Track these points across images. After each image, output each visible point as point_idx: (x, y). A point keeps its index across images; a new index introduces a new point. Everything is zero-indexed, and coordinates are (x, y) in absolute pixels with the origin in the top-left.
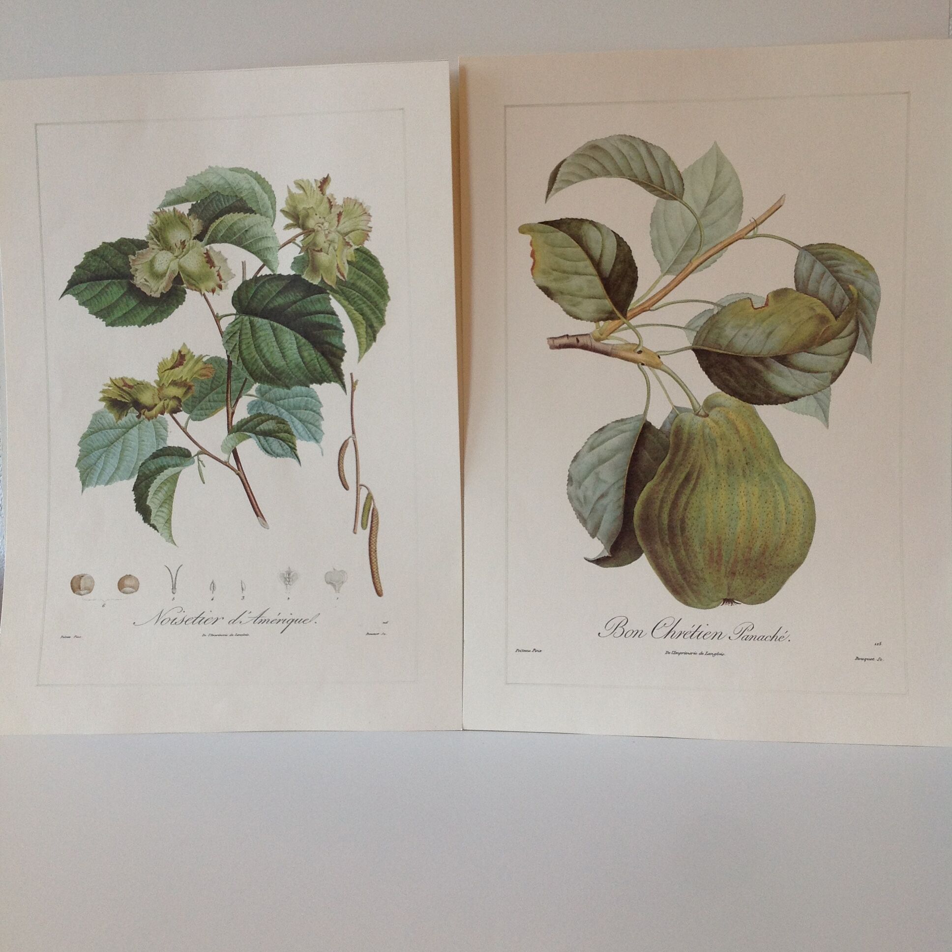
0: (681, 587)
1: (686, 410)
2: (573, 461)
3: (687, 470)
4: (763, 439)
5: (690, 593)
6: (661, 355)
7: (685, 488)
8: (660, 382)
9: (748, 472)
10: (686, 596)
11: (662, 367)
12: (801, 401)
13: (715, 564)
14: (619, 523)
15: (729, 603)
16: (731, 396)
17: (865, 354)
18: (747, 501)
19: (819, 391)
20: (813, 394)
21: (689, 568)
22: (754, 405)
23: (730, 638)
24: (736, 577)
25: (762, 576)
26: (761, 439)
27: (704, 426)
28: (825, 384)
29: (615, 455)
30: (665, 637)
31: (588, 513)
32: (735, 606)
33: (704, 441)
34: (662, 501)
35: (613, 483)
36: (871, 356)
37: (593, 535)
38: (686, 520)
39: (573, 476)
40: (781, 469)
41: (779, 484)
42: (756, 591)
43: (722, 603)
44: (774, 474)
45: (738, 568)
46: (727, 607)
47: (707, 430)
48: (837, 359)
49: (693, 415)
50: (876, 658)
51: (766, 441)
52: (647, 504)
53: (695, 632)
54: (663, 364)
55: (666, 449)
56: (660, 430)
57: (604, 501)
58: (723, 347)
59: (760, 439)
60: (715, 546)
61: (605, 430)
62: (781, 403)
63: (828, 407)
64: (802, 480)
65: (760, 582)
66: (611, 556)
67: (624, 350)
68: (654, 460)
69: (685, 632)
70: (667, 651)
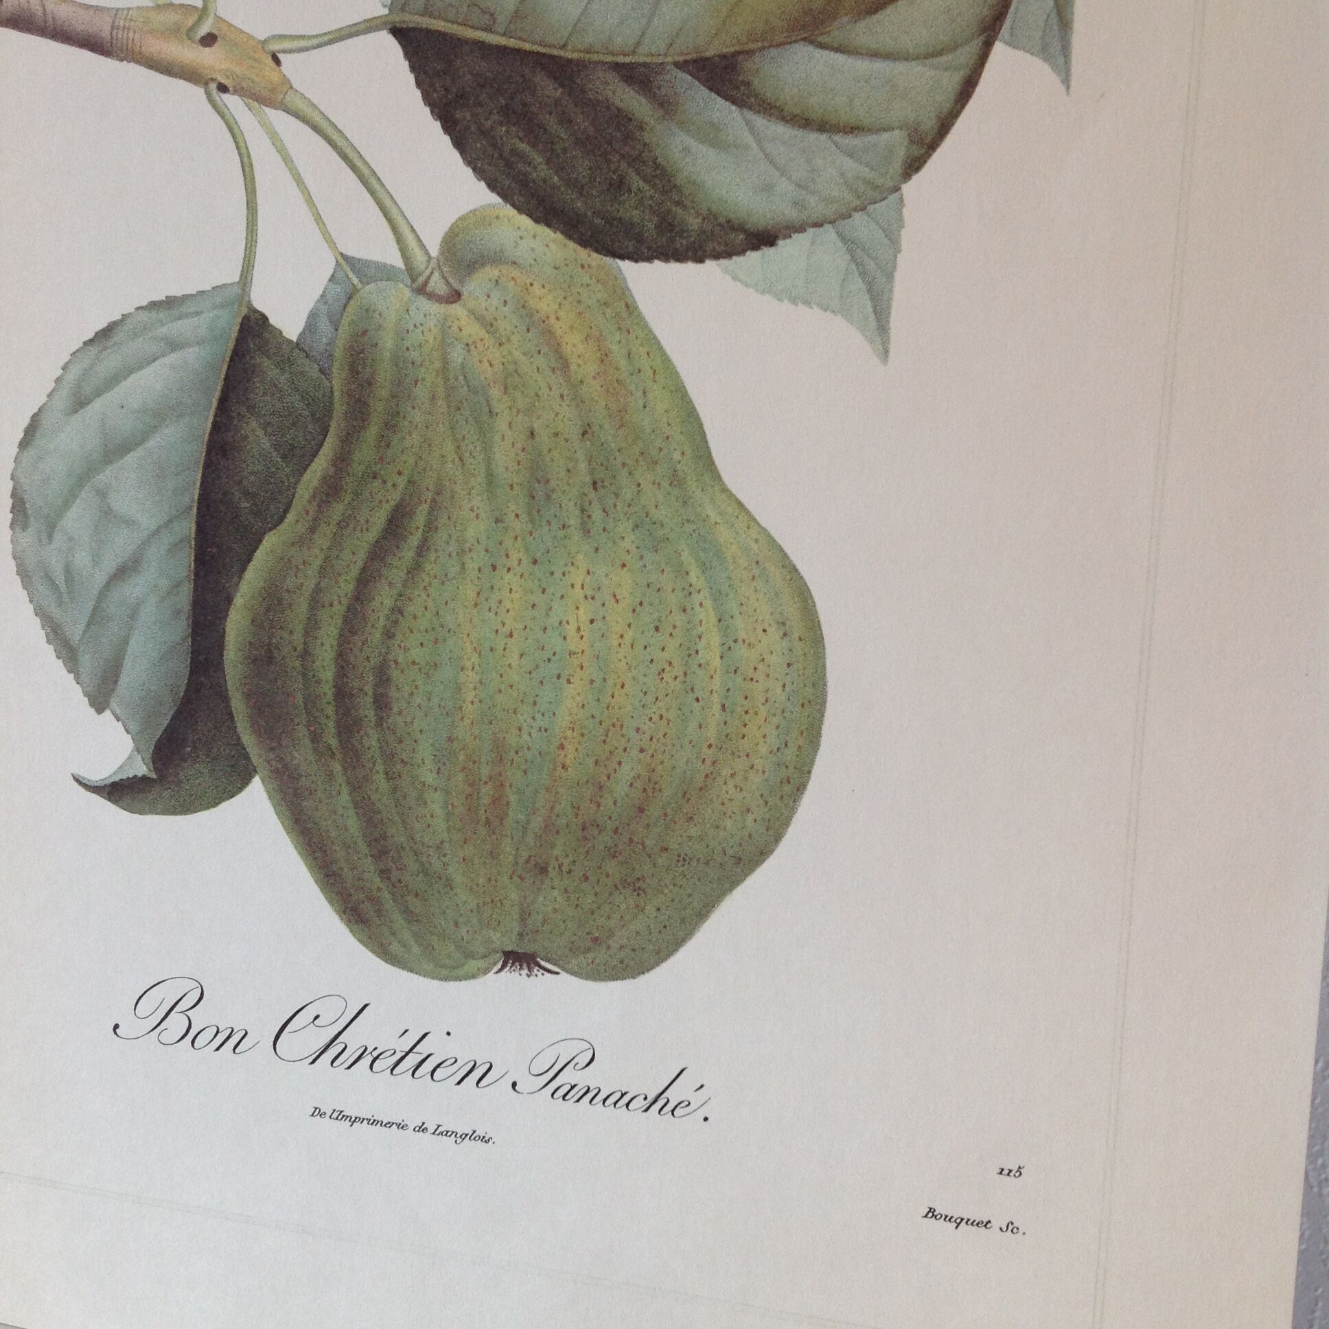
0: (375, 901)
1: (384, 273)
2: (24, 444)
3: (394, 497)
4: (650, 396)
5: (398, 920)
6: (284, 52)
7: (389, 560)
8: (287, 160)
9: (597, 514)
10: (385, 929)
11: (290, 98)
12: (786, 248)
13: (482, 831)
14: (181, 667)
15: (521, 968)
16: (537, 221)
17: (1044, 52)
18: (592, 621)
19: (856, 210)
20: (832, 222)
21: (400, 839)
22: (620, 262)
23: (514, 1085)
24: (547, 882)
25: (636, 886)
26: (644, 393)
27: (445, 337)
28: (880, 181)
29: (154, 429)
30: (313, 1062)
31: (82, 627)
32: (541, 981)
33: (450, 391)
34: (315, 602)
35: (153, 527)
36: (1067, 63)
37: (99, 702)
38: (394, 673)
39: (26, 497)
40: (710, 511)
41: (704, 567)
42: (611, 934)
43: (499, 966)
44: (689, 528)
45: (556, 852)
46: (514, 979)
47: (457, 355)
48: (932, 73)
49: (407, 293)
50: (999, 1221)
51: (661, 402)
52: (268, 610)
53: (407, 1054)
54: (291, 87)
55: (322, 415)
56: (297, 344)
57: (135, 588)
58: (502, 19)
59: (640, 393)
60: (485, 771)
61: (118, 336)
62: (717, 256)
63: (890, 276)
64: (785, 556)
65: (625, 901)
66: (154, 776)
67: (151, 32)
68: (284, 457)
69: (376, 1049)
70: (316, 1108)
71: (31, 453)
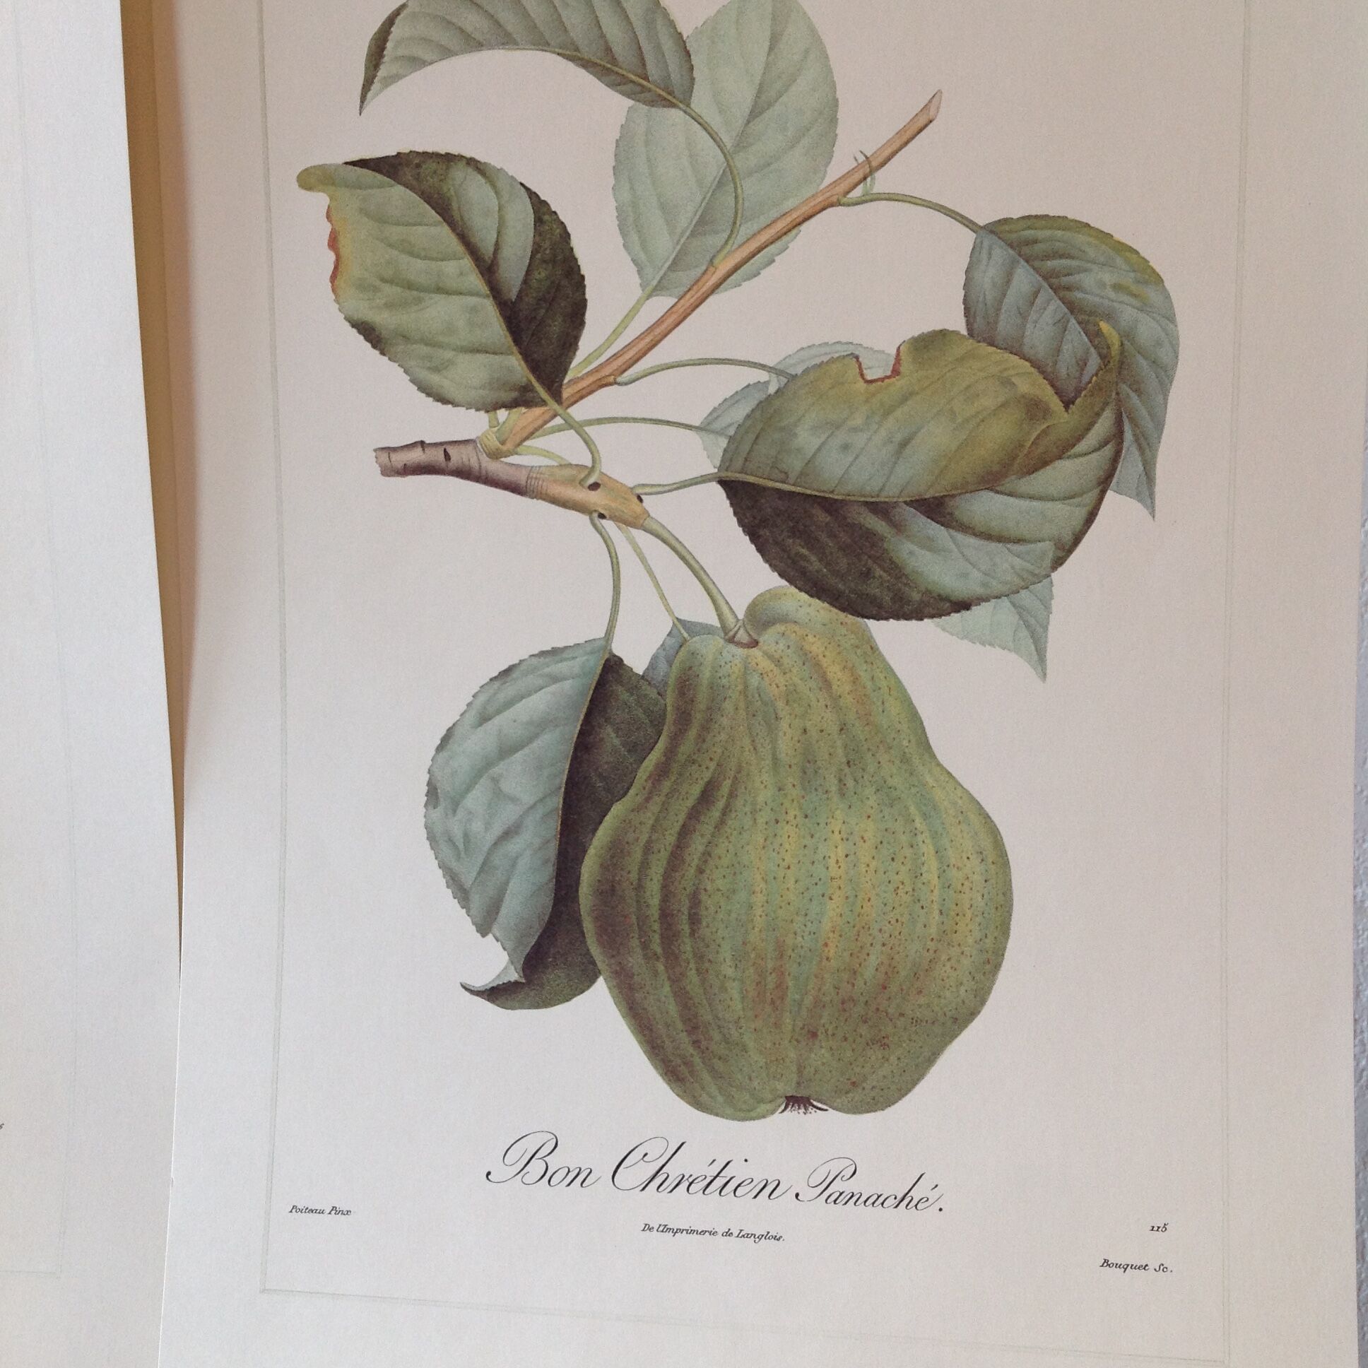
0: (689, 1064)
1: (706, 629)
2: (440, 748)
3: (707, 775)
4: (887, 704)
5: (706, 1076)
6: (646, 494)
7: (702, 818)
8: (643, 560)
9: (850, 783)
10: (696, 1085)
11: (648, 523)
12: (975, 610)
13: (768, 1009)
14: (547, 900)
15: (799, 1108)
16: (811, 596)
17: (1138, 496)
18: (847, 856)
19: (1023, 588)
20: (1007, 596)
21: (709, 1017)
22: (866, 620)
23: (797, 1195)
24: (817, 1042)
25: (882, 1043)
26: (883, 703)
27: (746, 669)
28: (1037, 572)
29: (536, 736)
30: (643, 1189)
31: (474, 874)
32: (814, 1115)
33: (748, 704)
34: (648, 849)
35: (532, 802)
36: (1153, 503)
37: (483, 930)
38: (703, 897)
39: (438, 785)
40: (930, 781)
41: (925, 816)
42: (865, 1079)
43: (783, 1107)
44: (913, 790)
45: (822, 1021)
46: (794, 1117)
47: (754, 681)
48: (1069, 508)
49: (722, 641)
50: (1153, 1264)
51: (894, 708)
52: (612, 857)
53: (715, 1178)
54: (649, 516)
55: (658, 723)
56: (643, 677)
57: (514, 846)
58: (793, 477)
59: (879, 703)
60: (770, 965)
61: (515, 674)
62: (932, 616)
63: (1045, 628)
64: (981, 808)
65: (875, 1054)
66: (523, 981)
67: (555, 481)
68: (629, 751)
69: (691, 1176)
70: (646, 1225)
71: (444, 754)
